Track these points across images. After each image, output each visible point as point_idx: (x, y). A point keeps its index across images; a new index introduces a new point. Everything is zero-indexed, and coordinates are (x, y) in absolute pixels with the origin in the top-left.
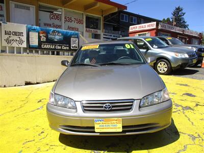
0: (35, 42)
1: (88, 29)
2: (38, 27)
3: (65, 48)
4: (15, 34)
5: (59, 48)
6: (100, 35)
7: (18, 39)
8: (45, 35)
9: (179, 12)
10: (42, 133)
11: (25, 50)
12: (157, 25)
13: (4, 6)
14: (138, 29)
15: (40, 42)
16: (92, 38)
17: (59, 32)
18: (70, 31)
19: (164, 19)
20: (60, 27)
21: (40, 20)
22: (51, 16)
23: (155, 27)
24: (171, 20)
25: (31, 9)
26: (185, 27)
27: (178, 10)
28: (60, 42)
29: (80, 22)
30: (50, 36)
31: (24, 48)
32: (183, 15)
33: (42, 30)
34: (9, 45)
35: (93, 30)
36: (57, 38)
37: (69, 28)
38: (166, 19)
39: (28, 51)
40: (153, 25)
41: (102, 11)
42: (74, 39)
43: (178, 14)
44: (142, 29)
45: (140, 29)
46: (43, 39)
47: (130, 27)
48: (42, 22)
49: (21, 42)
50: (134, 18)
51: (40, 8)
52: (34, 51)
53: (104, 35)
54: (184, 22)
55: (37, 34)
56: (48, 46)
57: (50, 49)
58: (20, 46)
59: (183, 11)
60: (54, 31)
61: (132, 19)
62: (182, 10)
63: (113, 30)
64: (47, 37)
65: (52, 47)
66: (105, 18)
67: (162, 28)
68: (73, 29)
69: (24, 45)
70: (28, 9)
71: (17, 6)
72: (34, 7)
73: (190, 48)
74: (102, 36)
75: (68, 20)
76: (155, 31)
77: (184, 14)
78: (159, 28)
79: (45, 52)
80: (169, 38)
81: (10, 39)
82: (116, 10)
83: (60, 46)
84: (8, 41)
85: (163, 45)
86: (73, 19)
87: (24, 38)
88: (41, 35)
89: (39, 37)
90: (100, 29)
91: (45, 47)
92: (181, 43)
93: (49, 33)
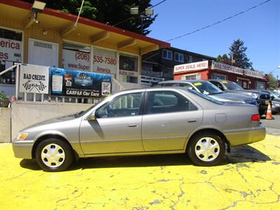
0: (58, 87)
1: (122, 71)
2: (63, 70)
3: (95, 95)
4: (36, 77)
5: (87, 94)
6: (136, 78)
7: (39, 84)
8: (71, 79)
9: (238, 47)
10: (76, 191)
11: (46, 96)
12: (210, 64)
13: (22, 44)
14: (185, 70)
15: (65, 88)
16: (128, 81)
17: (87, 75)
18: (101, 74)
19: (220, 56)
20: (87, 68)
21: (63, 60)
22: (78, 55)
23: (207, 67)
24: (229, 57)
25: (53, 47)
26: (248, 65)
27: (238, 44)
28: (88, 88)
29: (112, 62)
30: (77, 80)
31: (45, 95)
32: (244, 51)
33: (67, 73)
34: (28, 91)
35: (128, 72)
36: (86, 82)
37: (99, 70)
38: (222, 56)
39: (50, 98)
40: (204, 65)
41: (140, 49)
42: (106, 84)
43: (238, 49)
44: (191, 69)
45: (188, 70)
46: (69, 83)
47: (175, 67)
48: (66, 63)
49: (42, 87)
50: (180, 54)
51: (64, 46)
52: (57, 98)
53: (142, 78)
54: (246, 59)
55: (62, 77)
56: (74, 93)
57: (76, 96)
58: (41, 92)
59: (244, 46)
60: (82, 74)
61: (177, 56)
62: (242, 44)
63: (153, 71)
64: (73, 81)
65: (78, 94)
66: (144, 57)
67: (216, 68)
68: (103, 70)
69: (46, 91)
70: (50, 47)
71: (36, 44)
72: (58, 44)
73: (250, 94)
74: (140, 79)
75: (98, 59)
76: (207, 72)
77: (245, 49)
78: (213, 68)
79: (70, 99)
80: (223, 82)
81: (30, 83)
82: (157, 48)
83: (88, 92)
84: (27, 86)
85: (216, 90)
86: (103, 59)
87: (46, 83)
88: (66, 79)
89: (64, 82)
90: (137, 71)
91: (71, 93)
92: (239, 88)
93: (76, 76)
